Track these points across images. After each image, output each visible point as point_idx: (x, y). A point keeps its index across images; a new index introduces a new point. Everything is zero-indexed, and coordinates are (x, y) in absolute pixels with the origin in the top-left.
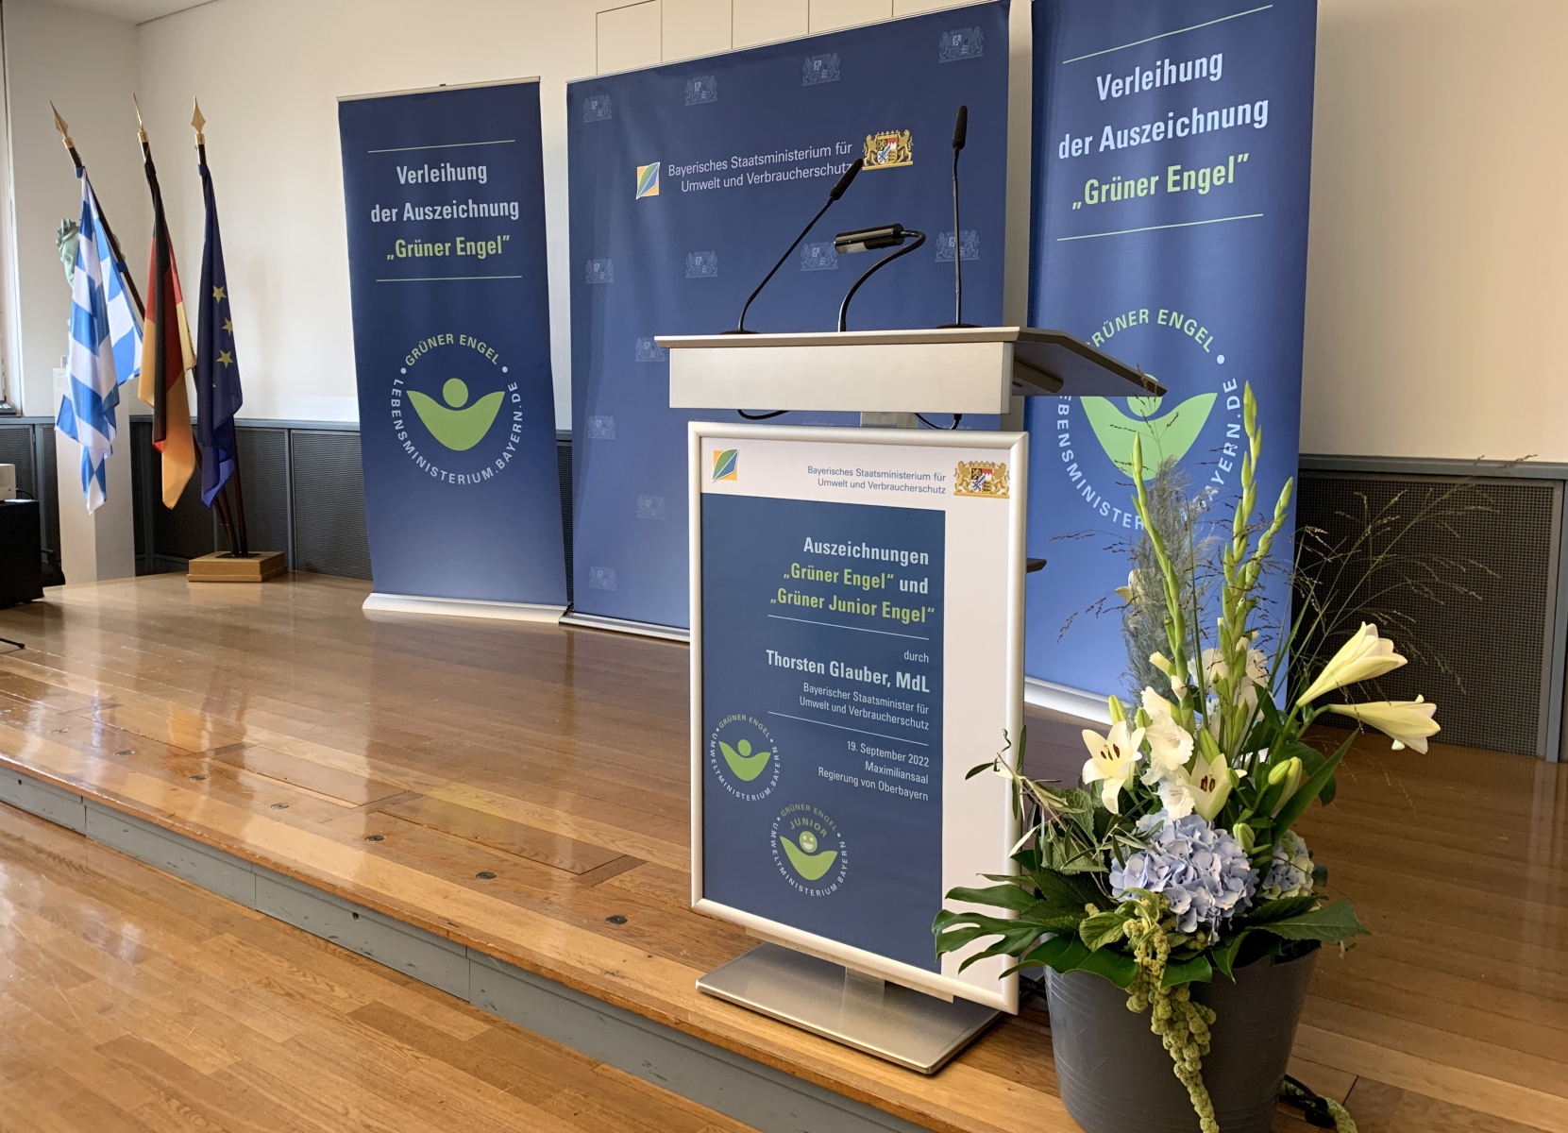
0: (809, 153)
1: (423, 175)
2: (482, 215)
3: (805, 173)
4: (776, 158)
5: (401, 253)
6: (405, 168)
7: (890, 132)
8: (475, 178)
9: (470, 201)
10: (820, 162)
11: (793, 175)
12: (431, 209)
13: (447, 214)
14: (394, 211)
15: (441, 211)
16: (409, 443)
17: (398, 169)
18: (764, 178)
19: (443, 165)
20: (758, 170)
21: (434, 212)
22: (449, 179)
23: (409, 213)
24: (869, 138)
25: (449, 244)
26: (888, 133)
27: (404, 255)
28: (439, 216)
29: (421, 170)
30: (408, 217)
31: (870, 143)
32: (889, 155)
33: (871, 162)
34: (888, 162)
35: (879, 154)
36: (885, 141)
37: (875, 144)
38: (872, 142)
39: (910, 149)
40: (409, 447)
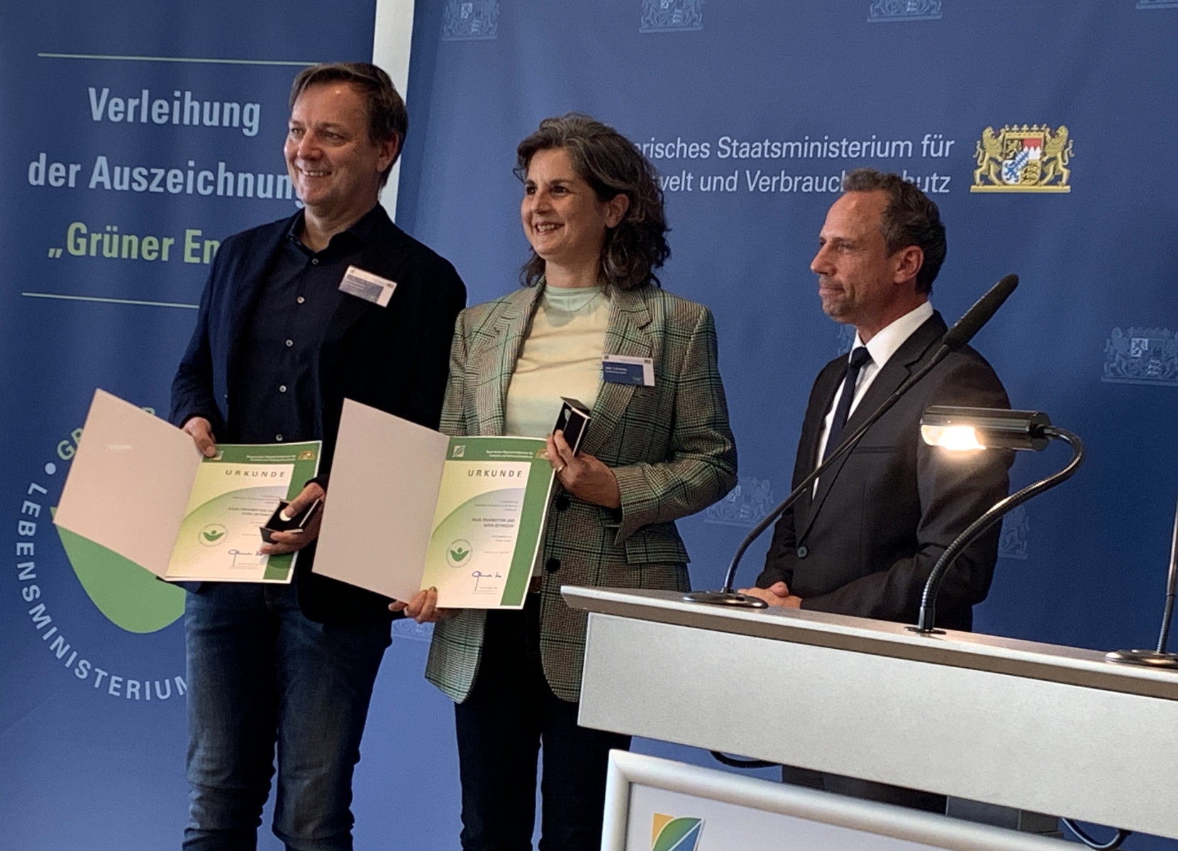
0: (869, 148)
1: (138, 109)
2: (240, 193)
4: (805, 149)
5: (77, 247)
6: (106, 91)
7: (1030, 126)
8: (236, 124)
9: (222, 166)
11: (835, 184)
12: (145, 172)
13: (175, 185)
14: (75, 168)
15: (164, 179)
16: (42, 607)
17: (92, 91)
18: (778, 182)
19: (177, 94)
20: (770, 167)
21: (150, 178)
22: (187, 121)
23: (102, 173)
24: (988, 133)
25: (172, 241)
26: (1025, 127)
27: (82, 252)
28: (159, 186)
29: (135, 98)
30: (98, 183)
31: (990, 143)
32: (1025, 169)
33: (989, 177)
34: (1021, 182)
35: (1006, 164)
36: (1020, 143)
37: (998, 144)
38: (995, 141)
39: (1067, 162)
40: (40, 616)
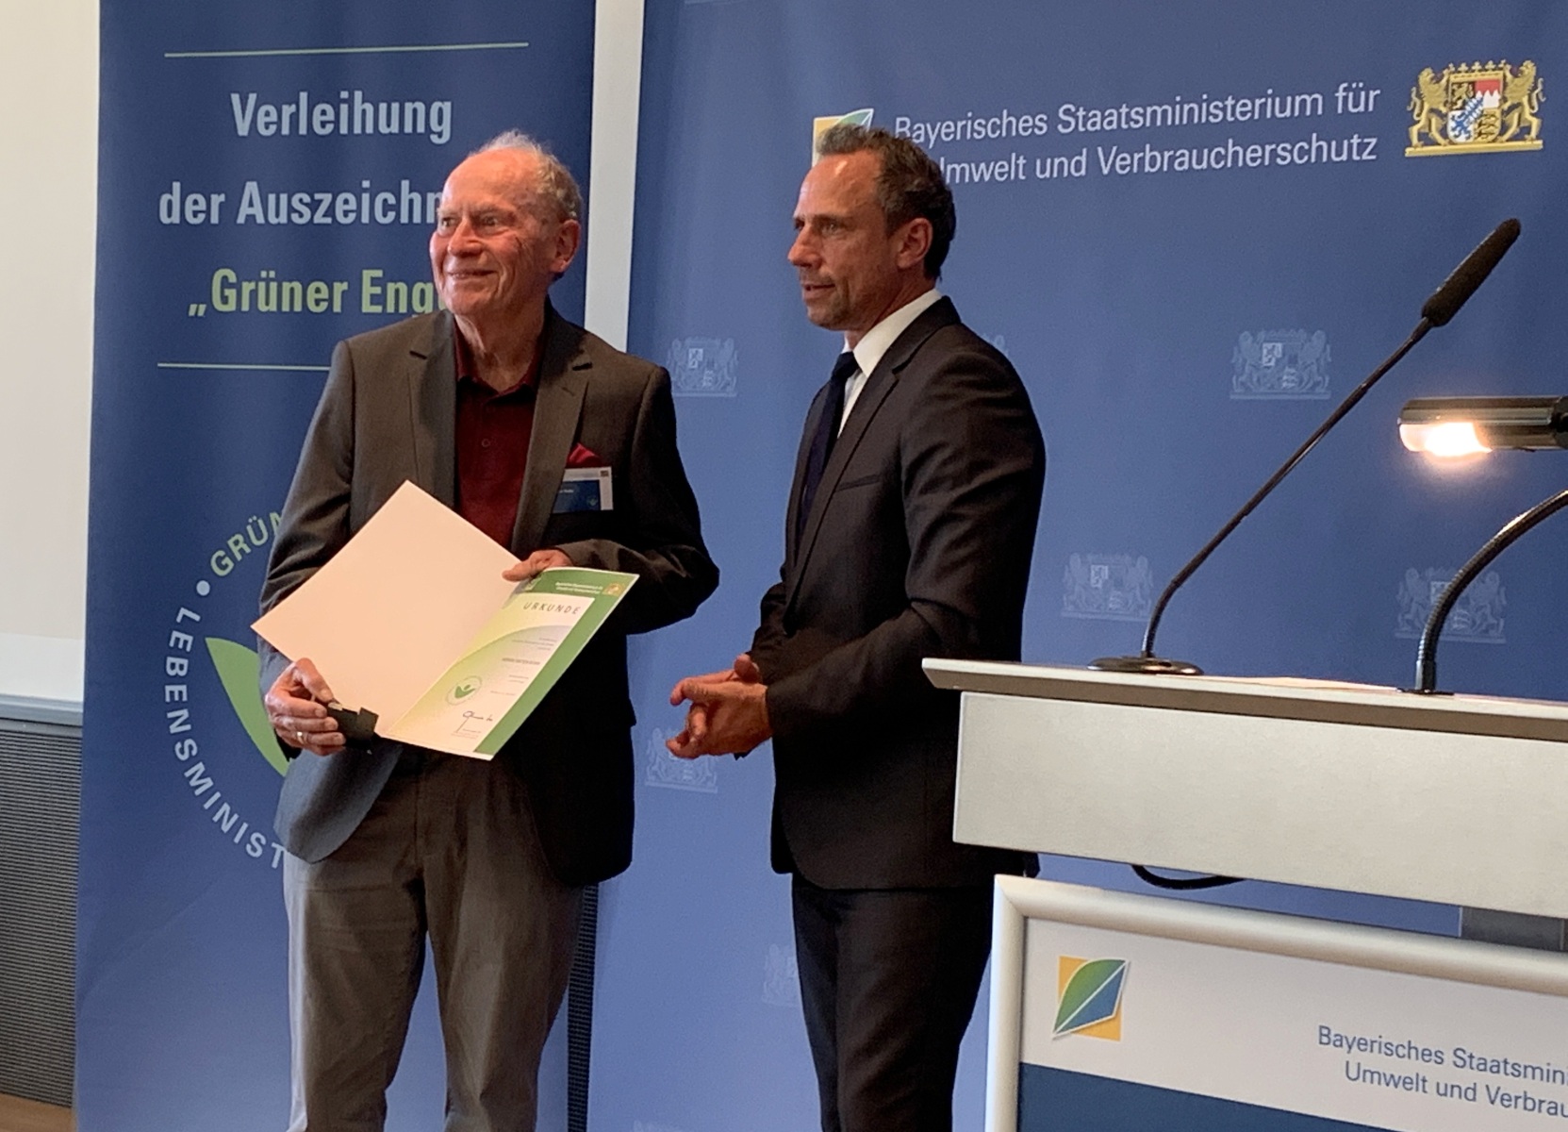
0: (1263, 106)
1: (294, 118)
3: (1252, 156)
4: (1176, 114)
5: (224, 300)
6: (253, 97)
7: (1483, 64)
8: (421, 129)
9: (405, 184)
10: (1294, 130)
11: (1219, 157)
12: (307, 199)
13: (346, 213)
14: (217, 199)
15: (332, 206)
16: (202, 769)
17: (235, 98)
18: (1142, 160)
19: (344, 95)
20: (1128, 140)
21: (314, 206)
22: (357, 130)
23: (252, 204)
24: (1426, 76)
25: (345, 286)
26: (1477, 66)
27: (231, 307)
28: (324, 216)
29: (290, 104)
30: (247, 216)
31: (1430, 89)
32: (1479, 121)
33: (1430, 135)
34: (1476, 138)
35: (1453, 118)
36: (1471, 88)
37: (1441, 92)
38: (1436, 87)
39: (1536, 109)
40: (199, 779)
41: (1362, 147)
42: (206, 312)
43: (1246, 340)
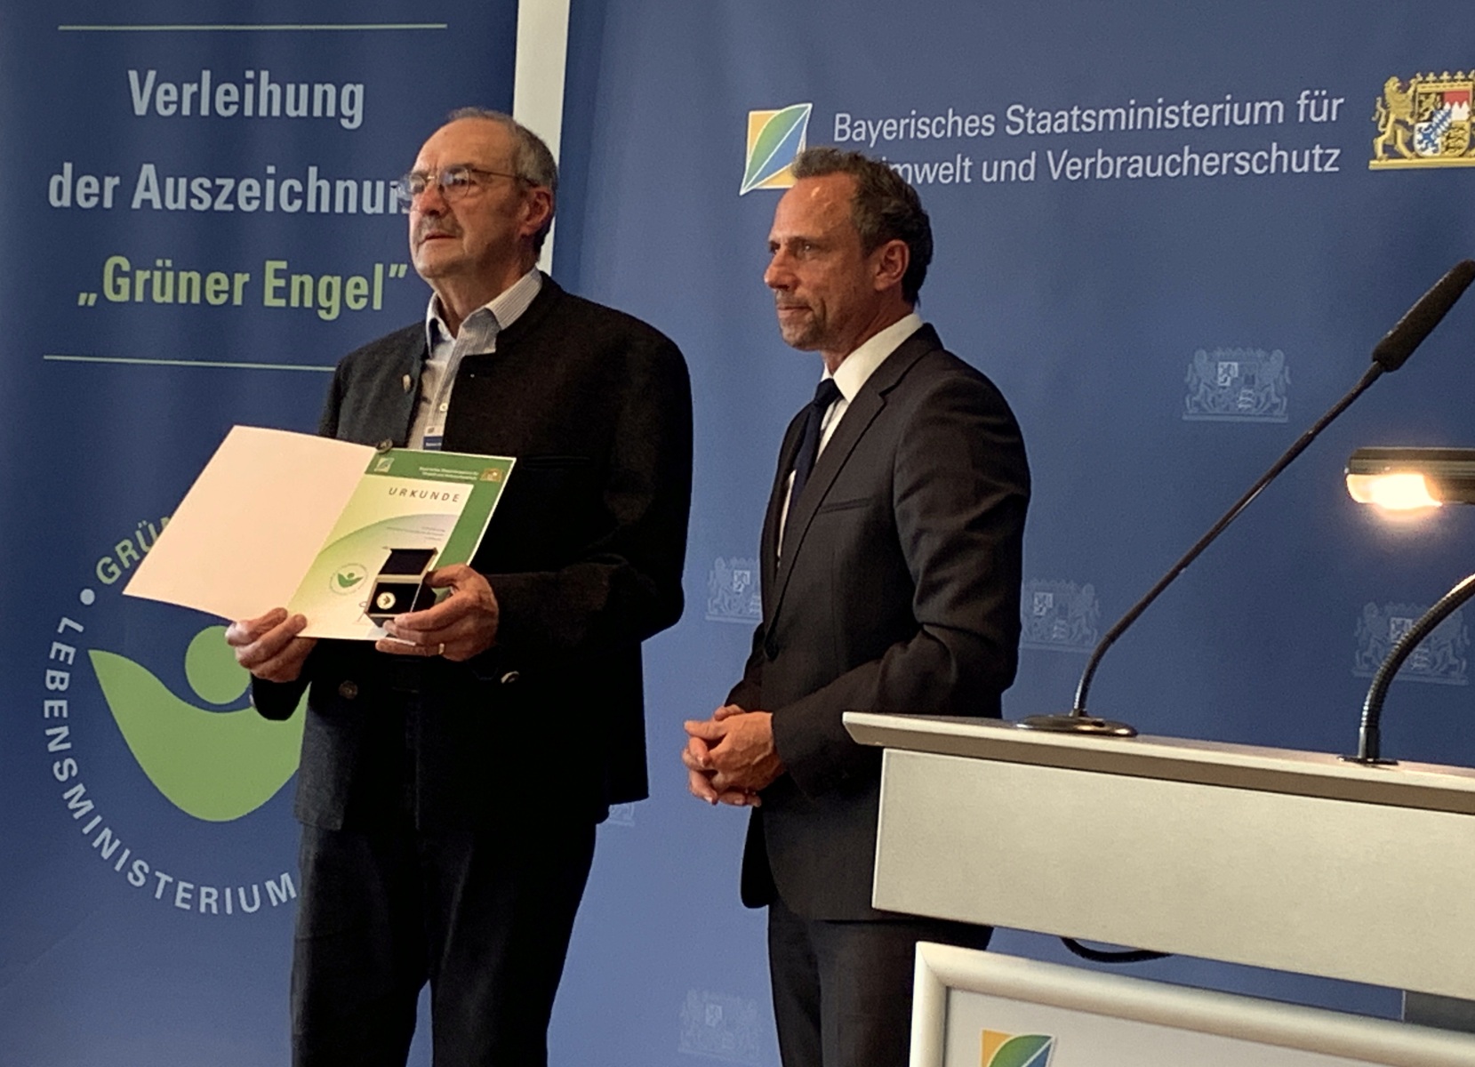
0: (1221, 113)
1: (196, 97)
2: (339, 208)
3: (1209, 164)
4: (1130, 118)
5: (118, 290)
6: (152, 75)
7: (1453, 73)
8: (331, 112)
9: (313, 171)
10: (1254, 137)
11: (1174, 165)
12: (207, 184)
13: (249, 200)
14: (111, 182)
15: (234, 193)
16: (80, 789)
17: (133, 75)
18: (1093, 165)
19: (250, 74)
20: (1079, 144)
21: (215, 192)
22: (263, 112)
23: (149, 188)
24: (1392, 85)
25: (246, 277)
26: (1445, 76)
27: (124, 296)
28: (227, 202)
29: (191, 82)
30: (144, 201)
31: (1396, 99)
32: (1446, 134)
33: (1395, 148)
34: (1443, 152)
35: (1420, 130)
36: (1438, 98)
37: (1408, 102)
38: (1404, 96)
40: (78, 801)
41: (1324, 159)
42: (97, 300)
43: (1201, 358)
